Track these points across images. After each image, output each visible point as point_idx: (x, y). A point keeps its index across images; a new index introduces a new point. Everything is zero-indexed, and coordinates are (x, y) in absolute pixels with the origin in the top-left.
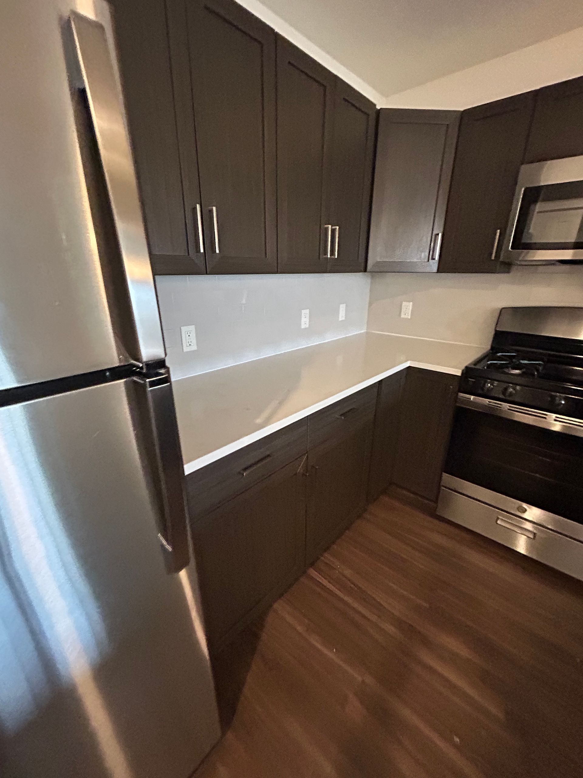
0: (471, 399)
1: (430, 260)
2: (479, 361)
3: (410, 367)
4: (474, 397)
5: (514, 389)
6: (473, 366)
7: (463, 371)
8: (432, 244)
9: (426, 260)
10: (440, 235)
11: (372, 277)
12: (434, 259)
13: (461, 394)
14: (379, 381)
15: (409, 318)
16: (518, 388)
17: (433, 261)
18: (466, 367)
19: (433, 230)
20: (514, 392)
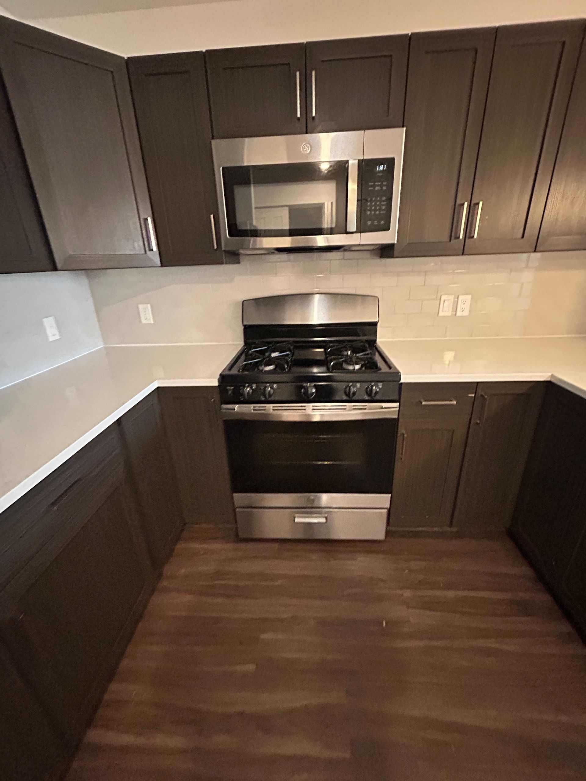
0: (235, 409)
1: (148, 252)
2: (231, 366)
3: (158, 388)
4: (239, 405)
5: (272, 388)
6: (227, 372)
7: (219, 380)
8: (144, 232)
9: (143, 252)
10: (150, 220)
11: (88, 277)
12: (152, 250)
13: (224, 406)
14: (117, 420)
15: (152, 322)
16: (275, 386)
17: (152, 252)
18: (221, 375)
19: (139, 214)
20: (272, 391)
